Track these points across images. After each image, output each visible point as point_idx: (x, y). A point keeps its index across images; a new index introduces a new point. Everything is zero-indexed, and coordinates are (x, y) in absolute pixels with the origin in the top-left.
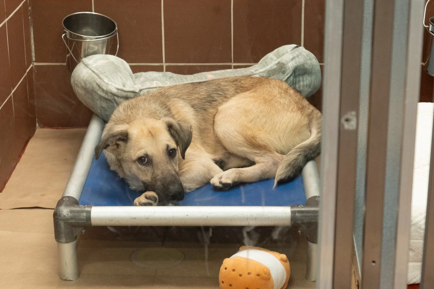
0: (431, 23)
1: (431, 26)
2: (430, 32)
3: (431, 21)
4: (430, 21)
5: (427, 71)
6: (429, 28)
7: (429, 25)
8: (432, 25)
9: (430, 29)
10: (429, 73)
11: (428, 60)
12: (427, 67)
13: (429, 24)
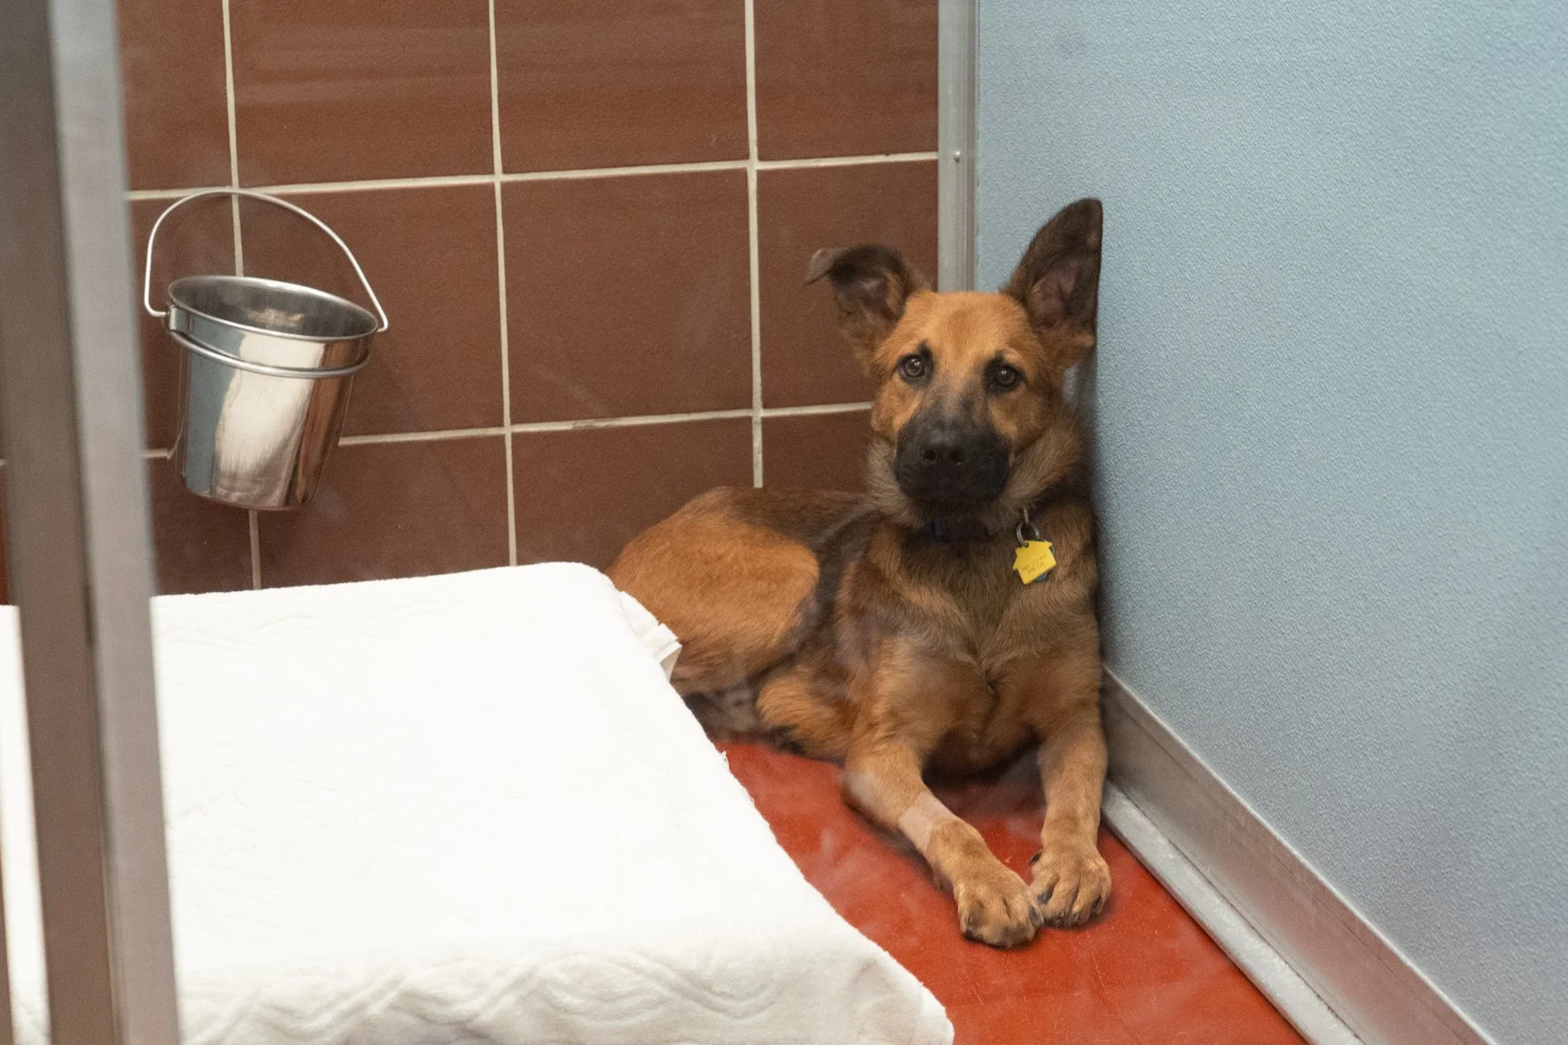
0: (175, 300)
1: (173, 312)
2: (175, 335)
3: (174, 294)
4: (171, 295)
5: (183, 481)
6: (167, 319)
7: (167, 309)
8: (178, 307)
9: (173, 325)
10: (189, 484)
11: (182, 438)
12: (181, 466)
13: (168, 303)
